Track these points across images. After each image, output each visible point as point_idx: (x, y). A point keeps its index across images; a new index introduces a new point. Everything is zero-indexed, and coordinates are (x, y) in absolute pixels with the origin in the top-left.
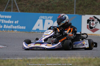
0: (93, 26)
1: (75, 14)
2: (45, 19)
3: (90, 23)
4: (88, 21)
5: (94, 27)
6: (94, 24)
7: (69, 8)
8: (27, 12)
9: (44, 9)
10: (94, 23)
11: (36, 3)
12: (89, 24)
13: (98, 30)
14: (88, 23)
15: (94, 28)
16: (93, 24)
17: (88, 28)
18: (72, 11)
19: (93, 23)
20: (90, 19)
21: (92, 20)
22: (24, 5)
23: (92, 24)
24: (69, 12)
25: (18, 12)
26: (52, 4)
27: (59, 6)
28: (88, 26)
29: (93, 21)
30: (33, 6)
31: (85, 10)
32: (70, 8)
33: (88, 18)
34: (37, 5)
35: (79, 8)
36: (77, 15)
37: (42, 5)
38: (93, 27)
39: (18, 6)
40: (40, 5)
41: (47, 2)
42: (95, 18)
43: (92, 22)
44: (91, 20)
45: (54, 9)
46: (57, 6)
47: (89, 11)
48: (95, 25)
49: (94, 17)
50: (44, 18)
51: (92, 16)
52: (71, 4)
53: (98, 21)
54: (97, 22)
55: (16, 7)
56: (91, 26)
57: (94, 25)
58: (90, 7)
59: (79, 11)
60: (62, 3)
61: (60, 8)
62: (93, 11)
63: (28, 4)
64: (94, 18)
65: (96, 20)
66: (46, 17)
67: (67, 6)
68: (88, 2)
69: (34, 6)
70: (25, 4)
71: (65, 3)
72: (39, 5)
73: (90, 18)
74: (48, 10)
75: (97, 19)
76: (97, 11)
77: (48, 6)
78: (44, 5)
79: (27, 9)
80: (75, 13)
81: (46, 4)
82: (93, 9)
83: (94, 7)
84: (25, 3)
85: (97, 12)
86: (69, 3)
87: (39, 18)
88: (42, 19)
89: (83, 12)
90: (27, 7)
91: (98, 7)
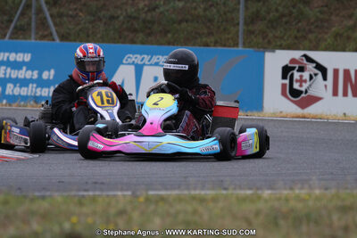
0: (301, 86)
1: (240, 48)
2: (144, 65)
3: (292, 76)
4: (286, 71)
5: (306, 92)
6: (305, 81)
7: (219, 27)
9: (135, 31)
10: (304, 78)
11: (108, 10)
12: (287, 82)
13: (317, 99)
14: (284, 77)
15: (303, 95)
16: (301, 81)
17: (284, 94)
18: (228, 39)
19: (301, 76)
20: (290, 65)
21: (297, 66)
22: (71, 16)
23: (297, 81)
24: (219, 40)
26: (161, 13)
27: (187, 21)
28: (284, 86)
30: (101, 20)
31: (271, 35)
32: (222, 28)
33: (286, 62)
34: (112, 18)
35: (250, 28)
37: (130, 17)
38: (301, 92)
40: (121, 18)
41: (146, 9)
43: (297, 75)
44: (293, 68)
45: (168, 32)
46: (180, 22)
47: (285, 38)
48: (308, 83)
49: (305, 56)
50: (139, 63)
51: (297, 54)
52: (225, 13)
53: (317, 71)
54: (316, 75)
56: (296, 86)
57: (304, 84)
58: (286, 23)
60: (193, 12)
62: (296, 37)
63: (81, 14)
64: (305, 62)
65: (310, 66)
66: (146, 56)
67: (210, 21)
68: (281, 9)
69: (104, 20)
70: (71, 13)
71: (205, 10)
72: (118, 17)
73: (293, 61)
74: (149, 35)
75: (314, 65)
76: (310, 36)
78: (135, 18)
79: (80, 30)
80: (241, 44)
81: (144, 15)
82: (298, 31)
83: (300, 24)
84: (70, 10)
85: (311, 41)
86: (218, 11)
87: (124, 62)
88: (133, 63)
89: (266, 41)
90: (78, 24)
91: (312, 24)
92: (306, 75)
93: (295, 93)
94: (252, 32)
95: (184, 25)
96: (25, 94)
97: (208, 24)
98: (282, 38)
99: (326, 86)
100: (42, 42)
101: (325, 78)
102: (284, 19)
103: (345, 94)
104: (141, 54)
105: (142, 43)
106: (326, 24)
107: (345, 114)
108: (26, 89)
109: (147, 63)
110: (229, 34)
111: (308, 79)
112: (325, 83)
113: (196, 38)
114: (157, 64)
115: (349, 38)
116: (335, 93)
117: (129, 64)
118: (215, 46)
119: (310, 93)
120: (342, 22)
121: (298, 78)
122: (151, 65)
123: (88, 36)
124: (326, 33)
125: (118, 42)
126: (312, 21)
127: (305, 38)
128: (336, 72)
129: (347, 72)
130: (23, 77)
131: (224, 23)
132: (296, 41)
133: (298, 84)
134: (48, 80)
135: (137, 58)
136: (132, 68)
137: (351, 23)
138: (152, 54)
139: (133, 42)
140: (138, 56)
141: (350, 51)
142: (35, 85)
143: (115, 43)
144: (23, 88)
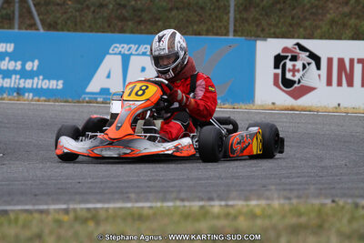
0: (294, 75)
1: (231, 37)
2: (131, 54)
5: (299, 82)
6: (298, 71)
7: (211, 15)
8: (69, 31)
9: (124, 19)
10: (297, 68)
12: (279, 71)
14: (276, 67)
15: (296, 85)
16: (294, 71)
17: (276, 84)
18: (220, 27)
19: (294, 66)
20: (282, 54)
21: (290, 55)
22: (58, 4)
23: (290, 70)
24: (211, 28)
25: (38, 29)
27: (177, 9)
28: (276, 76)
29: (294, 58)
30: (88, 7)
31: (264, 23)
33: (278, 51)
34: (101, 6)
36: (238, 38)
37: (120, 5)
38: (294, 82)
39: (37, 11)
40: (111, 6)
42: (302, 48)
43: (289, 64)
44: (286, 57)
45: (159, 20)
46: (171, 9)
47: (280, 25)
48: (301, 73)
49: (298, 44)
50: (126, 52)
51: (290, 43)
54: (309, 64)
55: (30, 12)
56: (289, 76)
58: (280, 10)
59: (246, 24)
61: (181, 17)
62: (291, 25)
63: (69, 2)
65: (303, 55)
66: (133, 46)
67: (202, 8)
69: (92, 9)
72: (106, 5)
73: (285, 49)
74: (139, 23)
75: (308, 54)
76: (307, 23)
77: (139, 10)
78: (124, 6)
79: (68, 19)
80: (231, 33)
81: (133, 3)
82: (293, 18)
83: (294, 12)
85: (305, 28)
87: (111, 51)
88: (120, 53)
89: (260, 29)
90: (65, 13)
91: (308, 10)
92: (299, 65)
93: (288, 83)
94: (245, 20)
95: (174, 12)
96: (8, 85)
97: (200, 12)
98: (276, 26)
99: (319, 76)
100: (29, 31)
101: (318, 68)
102: (278, 6)
103: (340, 84)
104: (128, 44)
105: (132, 32)
106: (320, 11)
107: (339, 105)
108: (9, 80)
109: (134, 53)
110: (221, 21)
111: (301, 68)
112: (319, 72)
113: (187, 27)
114: (144, 54)
115: (345, 25)
116: (329, 83)
117: (115, 54)
118: (207, 35)
119: (303, 83)
120: (337, 8)
121: (291, 68)
122: (138, 55)
123: (76, 25)
124: (321, 20)
125: (107, 32)
126: (306, 7)
127: (299, 25)
128: (330, 61)
129: (341, 61)
130: (5, 68)
131: (216, 11)
132: (291, 29)
133: (291, 73)
134: (32, 70)
135: (124, 48)
136: (119, 58)
137: (346, 9)
138: (139, 43)
139: (122, 31)
140: (125, 46)
141: (345, 39)
142: (18, 77)
143: (103, 32)
144: (6, 80)
